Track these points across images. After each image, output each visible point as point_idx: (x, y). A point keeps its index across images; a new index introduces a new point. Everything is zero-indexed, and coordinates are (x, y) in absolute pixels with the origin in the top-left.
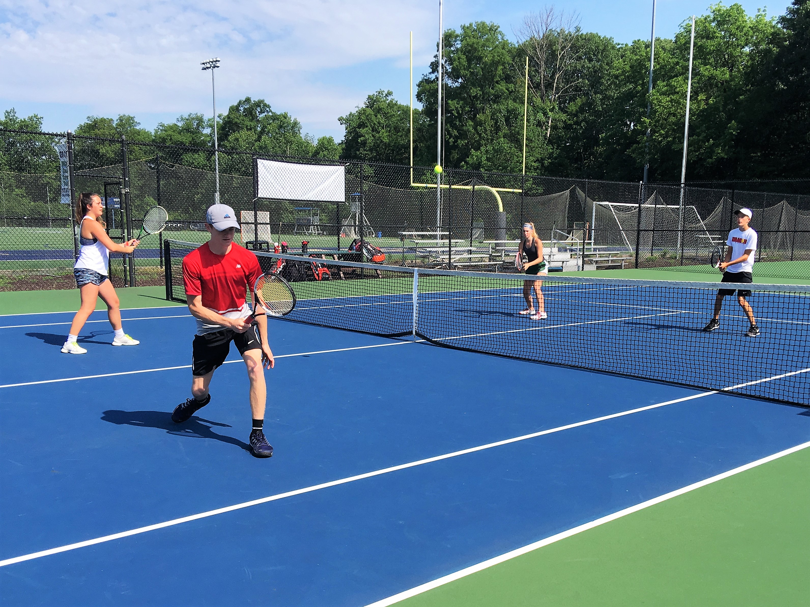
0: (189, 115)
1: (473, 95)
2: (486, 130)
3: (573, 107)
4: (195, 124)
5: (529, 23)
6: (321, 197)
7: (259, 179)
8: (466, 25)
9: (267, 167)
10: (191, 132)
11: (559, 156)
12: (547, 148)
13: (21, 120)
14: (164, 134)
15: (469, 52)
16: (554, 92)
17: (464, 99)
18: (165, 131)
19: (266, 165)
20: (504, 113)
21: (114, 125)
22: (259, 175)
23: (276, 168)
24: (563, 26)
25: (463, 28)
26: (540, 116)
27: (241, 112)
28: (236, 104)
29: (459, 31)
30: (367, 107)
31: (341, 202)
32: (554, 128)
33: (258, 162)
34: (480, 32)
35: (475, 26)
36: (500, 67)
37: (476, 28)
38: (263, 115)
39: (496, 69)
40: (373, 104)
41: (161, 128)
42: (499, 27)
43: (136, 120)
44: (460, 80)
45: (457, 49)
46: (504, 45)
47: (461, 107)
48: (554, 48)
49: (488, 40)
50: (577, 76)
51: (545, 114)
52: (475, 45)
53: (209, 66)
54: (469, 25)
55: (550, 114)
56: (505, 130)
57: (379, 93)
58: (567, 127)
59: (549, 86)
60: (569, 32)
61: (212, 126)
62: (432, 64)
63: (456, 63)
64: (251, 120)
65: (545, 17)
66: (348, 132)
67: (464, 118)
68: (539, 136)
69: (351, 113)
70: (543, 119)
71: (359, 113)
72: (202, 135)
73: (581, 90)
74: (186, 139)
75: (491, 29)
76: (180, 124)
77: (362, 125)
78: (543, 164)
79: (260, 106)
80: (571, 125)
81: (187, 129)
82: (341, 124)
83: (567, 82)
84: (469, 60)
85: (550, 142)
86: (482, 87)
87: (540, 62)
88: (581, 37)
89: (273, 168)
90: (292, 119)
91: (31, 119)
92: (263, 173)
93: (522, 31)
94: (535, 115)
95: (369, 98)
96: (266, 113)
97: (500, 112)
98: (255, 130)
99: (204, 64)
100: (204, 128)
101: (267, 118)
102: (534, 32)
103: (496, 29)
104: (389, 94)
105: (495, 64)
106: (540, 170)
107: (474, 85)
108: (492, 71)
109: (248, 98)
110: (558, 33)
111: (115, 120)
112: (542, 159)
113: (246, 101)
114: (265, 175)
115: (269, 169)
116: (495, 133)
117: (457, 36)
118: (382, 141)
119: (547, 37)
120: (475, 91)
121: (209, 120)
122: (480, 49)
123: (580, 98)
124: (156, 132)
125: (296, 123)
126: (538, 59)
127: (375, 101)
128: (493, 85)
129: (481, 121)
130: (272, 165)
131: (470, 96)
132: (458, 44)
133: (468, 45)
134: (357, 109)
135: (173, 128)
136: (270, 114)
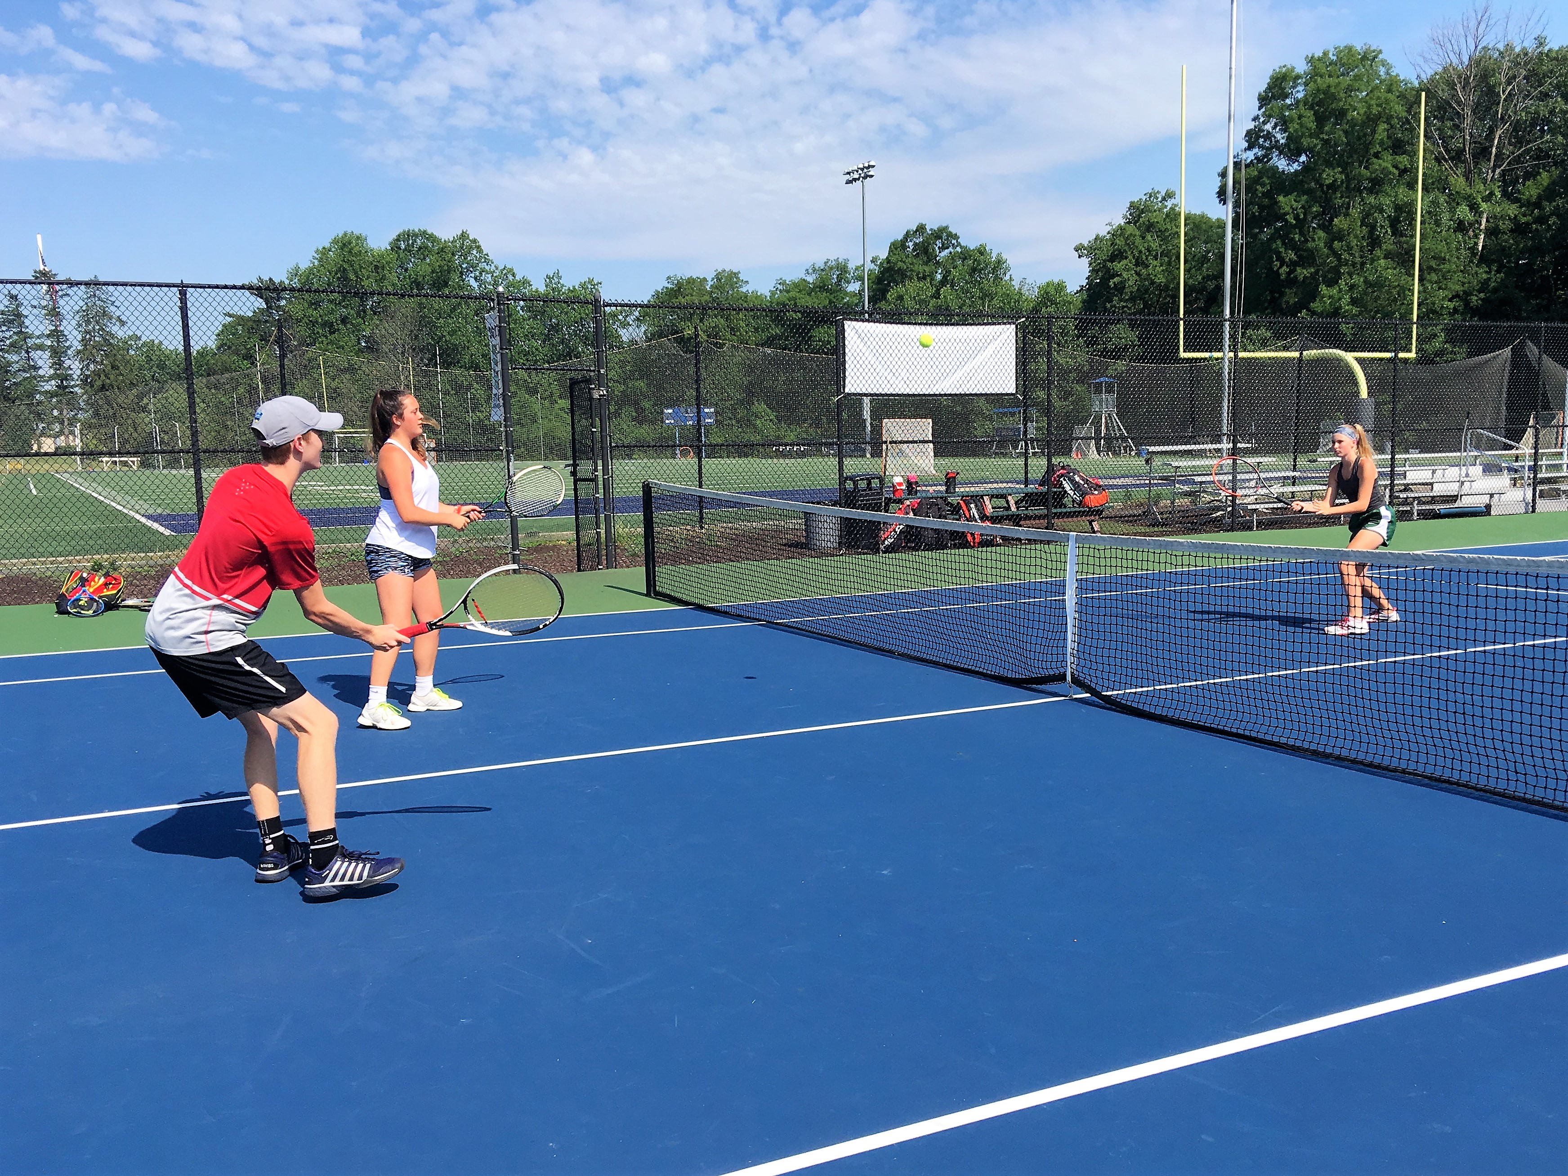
0: (826, 263)
1: (1327, 182)
2: (1349, 248)
3: (1531, 190)
4: (835, 276)
5: (1441, 38)
6: (968, 386)
7: (847, 358)
8: (1316, 56)
9: (863, 335)
10: (827, 291)
11: (1503, 284)
12: (1476, 273)
13: (569, 289)
14: (784, 297)
15: (1320, 103)
16: (1492, 164)
17: (1309, 192)
18: (788, 291)
19: (860, 331)
20: (1390, 211)
21: (708, 288)
22: (847, 351)
23: (880, 336)
24: (1510, 39)
25: (1311, 60)
26: (1463, 212)
27: (910, 250)
28: (900, 237)
29: (1301, 67)
30: (1129, 223)
31: (1007, 394)
32: (1492, 232)
33: (846, 327)
34: (1343, 65)
35: (1333, 55)
36: (1382, 127)
37: (1335, 58)
38: (946, 252)
39: (1374, 132)
40: (1139, 216)
41: (780, 287)
42: (1380, 52)
43: (741, 276)
44: (1303, 158)
45: (1298, 102)
46: (1392, 84)
47: (1303, 207)
48: (1492, 81)
49: (1357, 78)
50: (1542, 131)
51: (1474, 207)
52: (1333, 90)
53: (856, 176)
54: (1321, 55)
55: (1484, 206)
56: (1388, 243)
57: (1150, 197)
58: (1519, 229)
59: (1482, 153)
60: (1524, 49)
61: (861, 279)
62: (1249, 133)
63: (1293, 127)
64: (926, 263)
65: (1473, 24)
66: (1093, 270)
67: (1309, 227)
68: (1458, 249)
69: (1097, 236)
70: (1470, 217)
71: (1113, 235)
72: (846, 294)
73: (1549, 157)
74: (819, 302)
75: (1364, 58)
76: (810, 279)
77: (1117, 255)
78: (1467, 304)
79: (941, 238)
80: (1527, 224)
81: (822, 287)
82: (1080, 257)
83: (1520, 142)
84: (1320, 120)
85: (1485, 259)
86: (1345, 167)
87: (1463, 110)
88: (1547, 55)
89: (874, 335)
90: (994, 255)
91: (583, 286)
92: (855, 347)
93: (1427, 56)
94: (1452, 211)
95: (1132, 206)
96: (951, 249)
97: (1381, 211)
98: (932, 280)
99: (849, 173)
100: (849, 282)
101: (952, 257)
102: (1451, 55)
103: (1375, 57)
104: (1169, 195)
105: (1372, 120)
106: (1462, 314)
107: (1329, 164)
108: (1365, 135)
109: (922, 225)
110: (1501, 53)
111: (709, 279)
112: (1467, 293)
113: (917, 230)
114: (858, 351)
115: (866, 339)
116: (1369, 250)
117: (1298, 77)
118: (1153, 283)
119: (1478, 63)
120: (1330, 175)
121: (856, 269)
122: (1342, 95)
123: (1548, 171)
124: (773, 294)
125: (999, 262)
126: (1459, 103)
127: (1142, 212)
128: (1367, 161)
129: (1340, 230)
130: (871, 331)
131: (1321, 186)
132: (1298, 92)
133: (1318, 90)
134: (1109, 228)
135: (800, 286)
136: (959, 249)
